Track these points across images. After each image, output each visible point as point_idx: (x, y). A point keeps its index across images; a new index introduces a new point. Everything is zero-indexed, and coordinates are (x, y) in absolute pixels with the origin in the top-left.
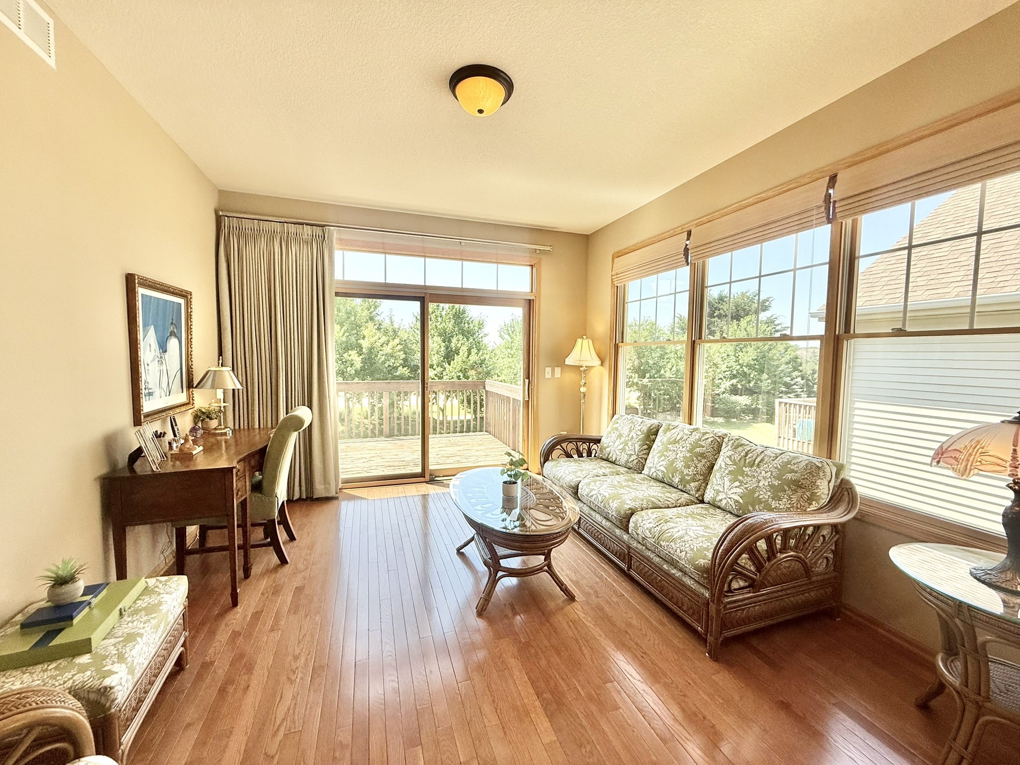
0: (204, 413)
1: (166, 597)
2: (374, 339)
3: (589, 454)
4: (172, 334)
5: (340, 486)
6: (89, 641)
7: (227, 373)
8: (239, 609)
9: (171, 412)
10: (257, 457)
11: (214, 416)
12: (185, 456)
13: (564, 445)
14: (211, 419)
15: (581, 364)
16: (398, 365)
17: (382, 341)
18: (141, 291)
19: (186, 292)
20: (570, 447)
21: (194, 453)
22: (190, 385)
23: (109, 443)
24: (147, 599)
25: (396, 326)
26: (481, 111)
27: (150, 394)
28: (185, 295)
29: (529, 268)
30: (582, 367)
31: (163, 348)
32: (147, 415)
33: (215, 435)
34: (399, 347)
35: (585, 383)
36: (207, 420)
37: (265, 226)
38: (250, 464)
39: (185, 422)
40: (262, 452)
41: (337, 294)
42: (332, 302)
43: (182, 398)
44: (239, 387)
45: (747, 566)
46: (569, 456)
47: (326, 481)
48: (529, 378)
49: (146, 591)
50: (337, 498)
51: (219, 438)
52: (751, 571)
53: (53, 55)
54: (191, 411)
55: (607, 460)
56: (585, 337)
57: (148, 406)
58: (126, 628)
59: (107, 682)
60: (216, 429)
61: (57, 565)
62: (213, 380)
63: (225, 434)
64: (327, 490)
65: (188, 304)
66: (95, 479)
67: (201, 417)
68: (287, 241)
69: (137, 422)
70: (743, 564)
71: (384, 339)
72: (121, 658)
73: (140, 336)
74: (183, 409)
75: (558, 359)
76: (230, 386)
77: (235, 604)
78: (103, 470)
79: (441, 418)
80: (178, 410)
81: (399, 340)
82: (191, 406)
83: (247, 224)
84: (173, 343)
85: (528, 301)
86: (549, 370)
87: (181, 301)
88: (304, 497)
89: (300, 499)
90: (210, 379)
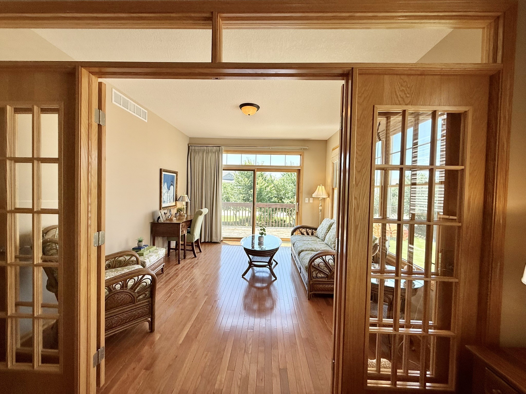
0: (180, 209)
1: (159, 251)
2: (262, 184)
3: (312, 234)
4: (172, 185)
5: (222, 239)
6: (143, 254)
7: (186, 197)
8: (180, 265)
9: (170, 208)
10: (189, 222)
11: (182, 210)
12: (171, 220)
13: (300, 229)
14: (182, 211)
15: (319, 197)
16: (273, 196)
17: (266, 185)
18: (163, 173)
19: (176, 172)
20: (304, 231)
21: (173, 219)
22: (176, 200)
23: (153, 214)
24: (156, 251)
25: (273, 178)
26: (249, 115)
27: (164, 202)
28: (176, 173)
29: (300, 156)
30: (320, 198)
31: (169, 189)
32: (163, 208)
33: (182, 216)
34: (273, 188)
35: (321, 205)
36: (180, 211)
37: (202, 148)
38: (187, 224)
39: (174, 211)
40: (191, 221)
41: (224, 170)
42: (222, 172)
43: (174, 204)
44: (189, 201)
45: (325, 269)
46: (302, 234)
47: (217, 237)
48: (298, 202)
49: (156, 249)
50: (220, 243)
51: (183, 217)
52: (327, 272)
53: (147, 119)
54: (176, 208)
55: (317, 237)
56: (321, 185)
57: (163, 205)
58: (150, 254)
59: (145, 261)
60: (182, 214)
61: (140, 238)
62: (182, 199)
63: (185, 216)
64: (217, 239)
65: (177, 175)
66: (150, 223)
67: (179, 210)
68: (208, 153)
69: (160, 209)
70: (323, 268)
71: (266, 184)
72: (148, 258)
73: (163, 185)
74: (174, 207)
75: (310, 194)
76: (187, 201)
77: (179, 263)
78: (152, 221)
79: (293, 224)
80: (172, 207)
81: (273, 185)
82: (176, 207)
83: (197, 148)
84: (172, 187)
85: (298, 170)
86: (307, 199)
87: (175, 175)
88: (209, 241)
89: (208, 242)
90: (182, 198)
